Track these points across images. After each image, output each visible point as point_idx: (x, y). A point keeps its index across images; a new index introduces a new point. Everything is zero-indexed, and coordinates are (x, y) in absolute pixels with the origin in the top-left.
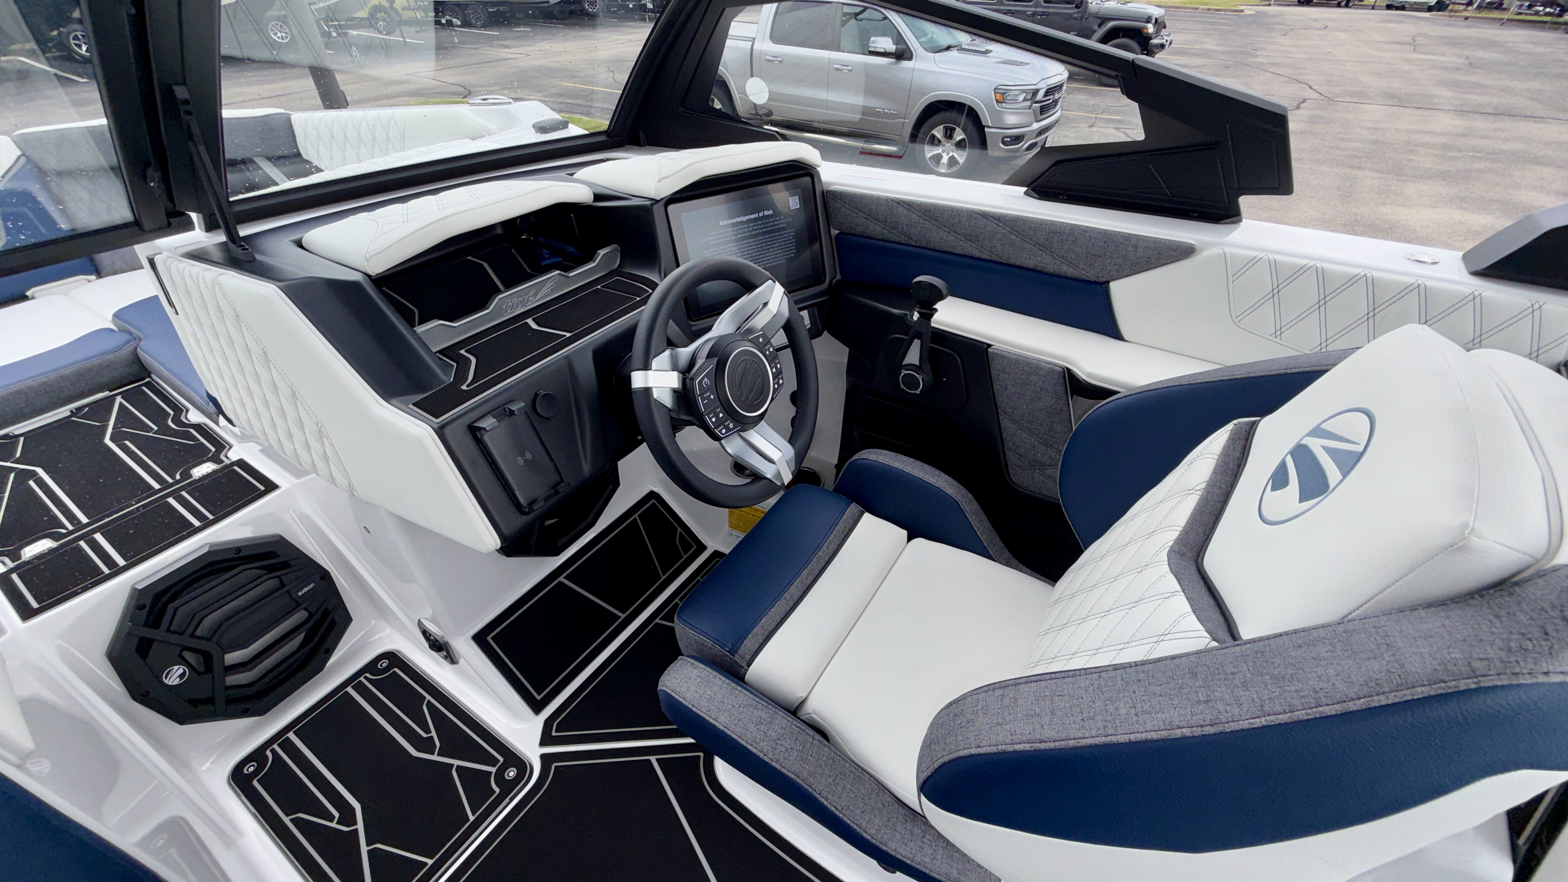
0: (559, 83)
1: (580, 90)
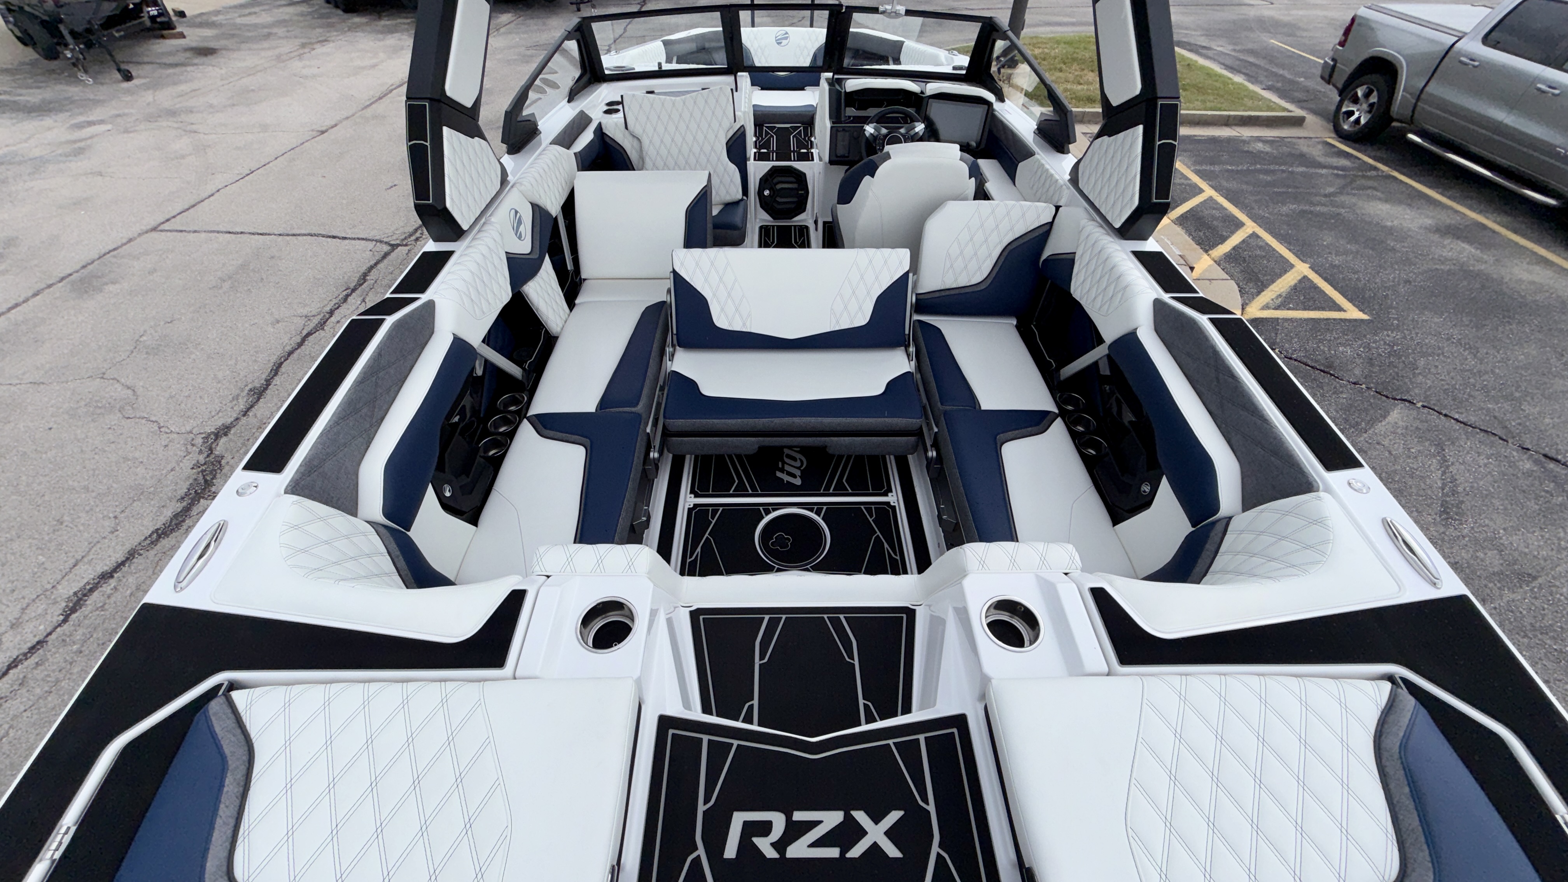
0: (1266, 39)
1: (1280, 50)
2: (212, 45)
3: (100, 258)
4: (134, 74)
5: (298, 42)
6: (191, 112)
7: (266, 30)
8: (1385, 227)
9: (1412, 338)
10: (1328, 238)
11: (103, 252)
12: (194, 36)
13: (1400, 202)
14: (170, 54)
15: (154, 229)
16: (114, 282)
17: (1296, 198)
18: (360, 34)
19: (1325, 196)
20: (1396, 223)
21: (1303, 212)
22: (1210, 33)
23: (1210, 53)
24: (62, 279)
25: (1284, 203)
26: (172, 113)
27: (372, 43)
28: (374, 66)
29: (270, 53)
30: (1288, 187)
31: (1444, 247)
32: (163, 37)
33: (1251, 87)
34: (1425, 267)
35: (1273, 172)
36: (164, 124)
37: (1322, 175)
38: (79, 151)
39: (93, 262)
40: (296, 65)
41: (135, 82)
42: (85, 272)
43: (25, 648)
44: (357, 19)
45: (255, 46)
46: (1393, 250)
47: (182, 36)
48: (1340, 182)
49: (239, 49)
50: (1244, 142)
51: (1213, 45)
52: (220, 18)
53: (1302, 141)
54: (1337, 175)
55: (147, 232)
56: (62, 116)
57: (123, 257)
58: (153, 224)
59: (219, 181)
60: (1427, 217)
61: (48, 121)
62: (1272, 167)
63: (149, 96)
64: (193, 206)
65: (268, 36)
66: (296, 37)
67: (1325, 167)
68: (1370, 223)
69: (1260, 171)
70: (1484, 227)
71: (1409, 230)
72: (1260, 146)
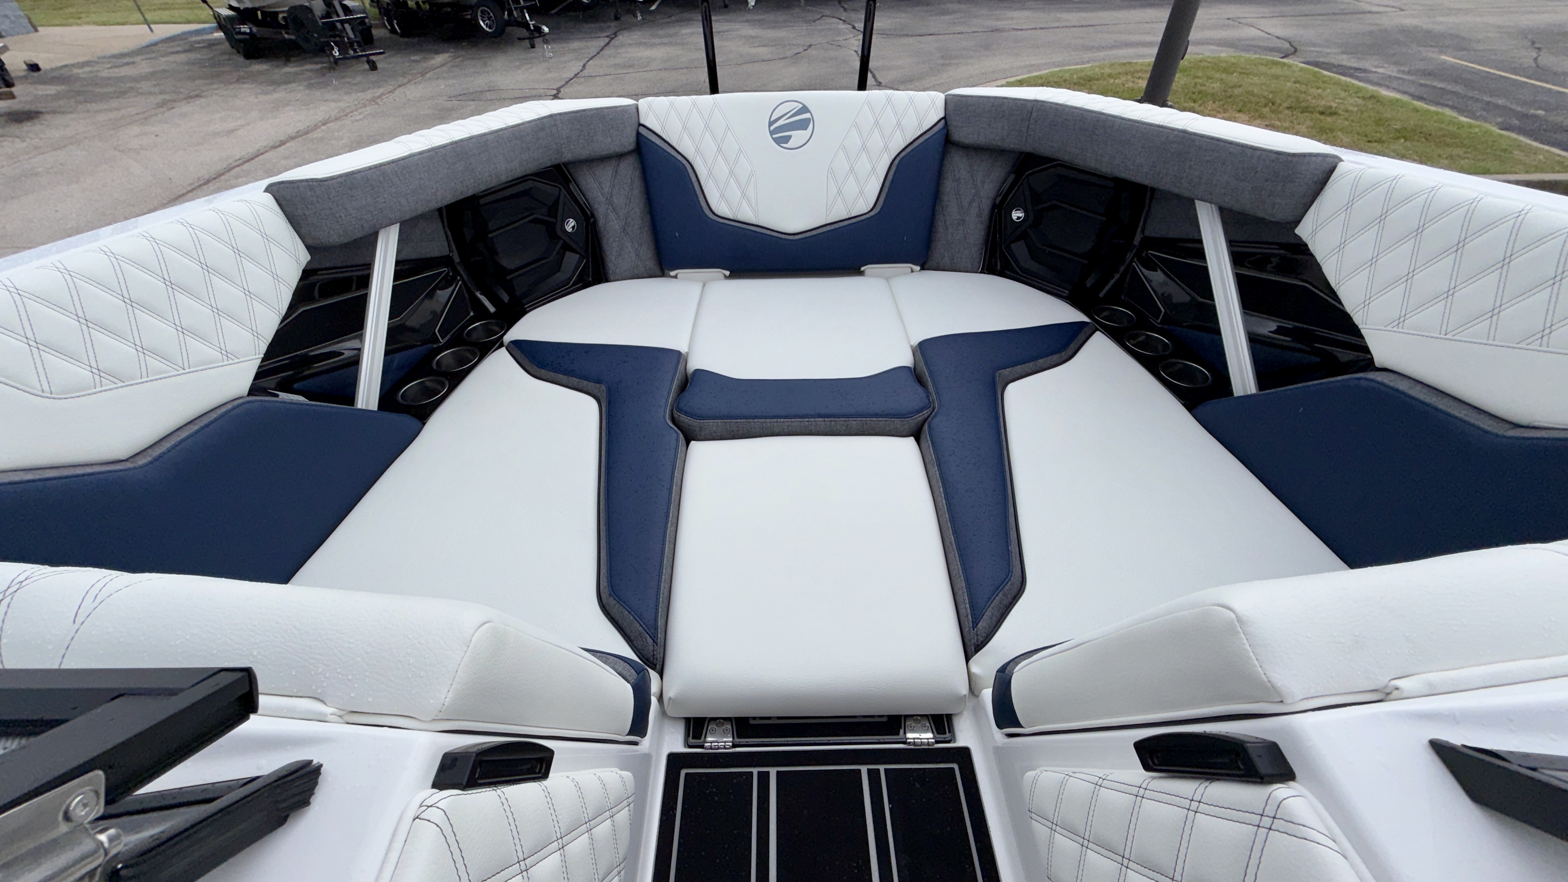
0: (1435, 56)
1: (1453, 66)
2: (42, 106)
5: (160, 99)
18: (249, 86)
29: (109, 116)
40: (130, 133)
52: (83, 71)
65: (126, 92)
66: (162, 93)
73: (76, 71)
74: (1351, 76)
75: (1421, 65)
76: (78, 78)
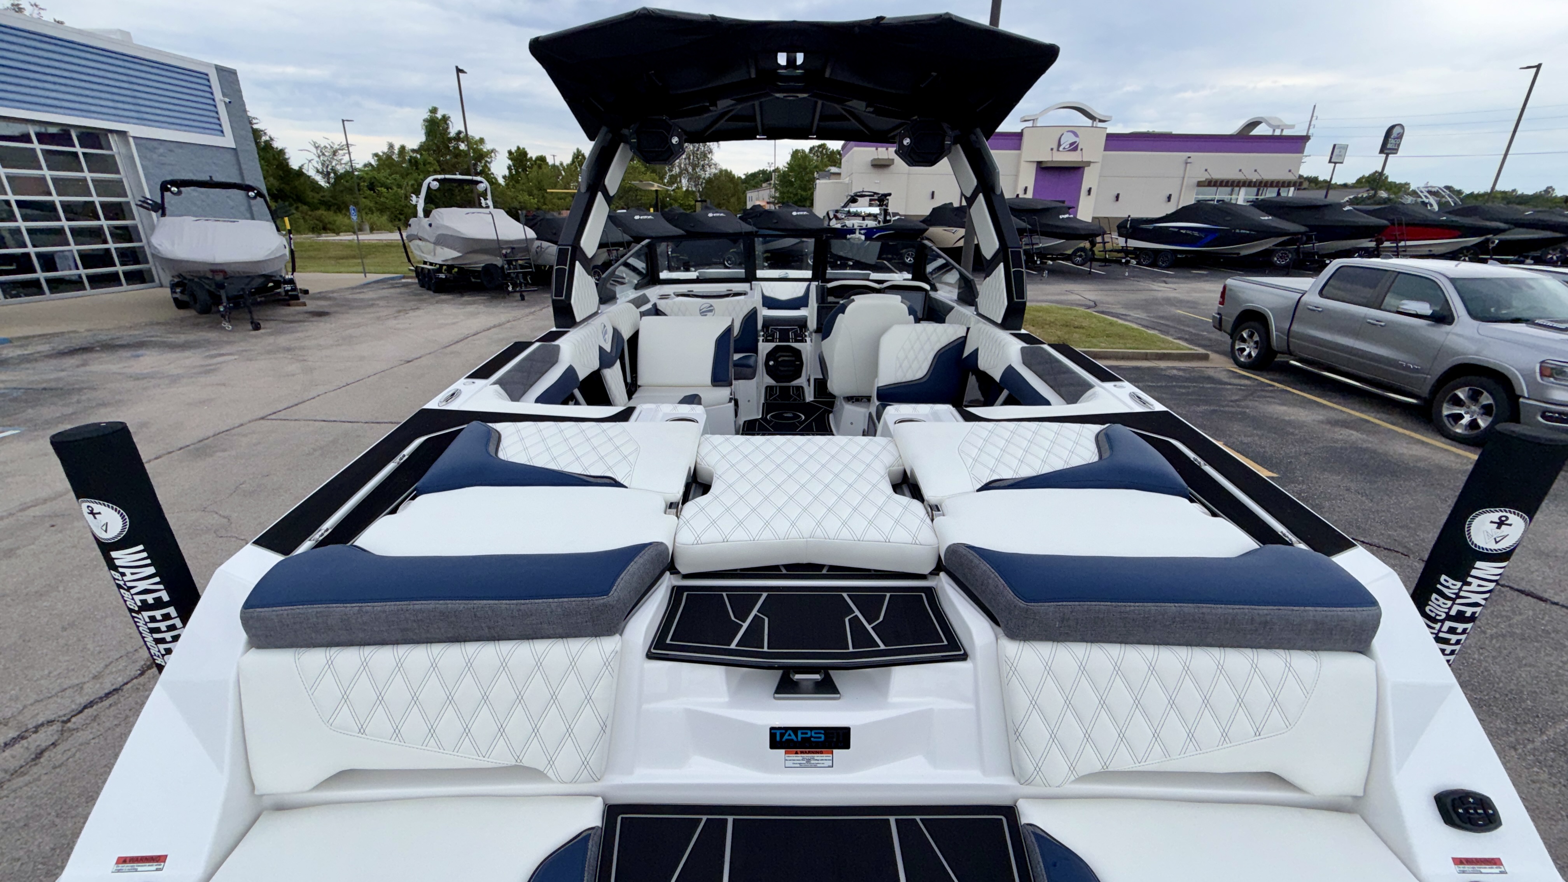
1: (1185, 316)
2: (326, 310)
3: (214, 436)
4: (262, 326)
5: (396, 309)
6: (304, 349)
7: (371, 302)
8: (1284, 420)
9: (1316, 489)
10: (1236, 427)
11: (218, 431)
12: (311, 305)
13: (1295, 405)
14: (294, 315)
15: (263, 418)
16: (224, 450)
17: (1207, 402)
18: (445, 305)
19: (1232, 401)
20: (1293, 418)
21: (1214, 411)
22: (1127, 306)
23: (1128, 318)
24: (181, 449)
25: (1198, 406)
26: (288, 349)
27: (454, 311)
28: (454, 324)
29: (372, 315)
30: (1200, 396)
31: (1334, 432)
32: (289, 305)
33: (1162, 336)
34: (1321, 445)
35: (1188, 387)
36: (282, 355)
37: (1227, 390)
38: (208, 371)
39: (207, 439)
40: (392, 323)
41: (262, 331)
42: (201, 444)
43: (102, 693)
44: (443, 297)
45: (361, 311)
46: (1292, 434)
47: (304, 304)
48: (1245, 393)
49: (348, 313)
50: (1162, 369)
51: (1131, 313)
52: (335, 295)
53: (1210, 370)
54: (1241, 389)
55: (256, 420)
56: (200, 350)
57: (235, 435)
58: (262, 415)
59: (321, 389)
60: (1319, 414)
61: (187, 353)
62: (1186, 384)
63: (271, 339)
64: (297, 405)
65: (372, 305)
66: (394, 306)
67: (1230, 384)
68: (1271, 418)
69: (1174, 386)
70: (1367, 421)
71: (1304, 422)
72: (1175, 372)
73: (331, 295)
74: (1118, 317)
75: (1161, 314)
76: (335, 299)
